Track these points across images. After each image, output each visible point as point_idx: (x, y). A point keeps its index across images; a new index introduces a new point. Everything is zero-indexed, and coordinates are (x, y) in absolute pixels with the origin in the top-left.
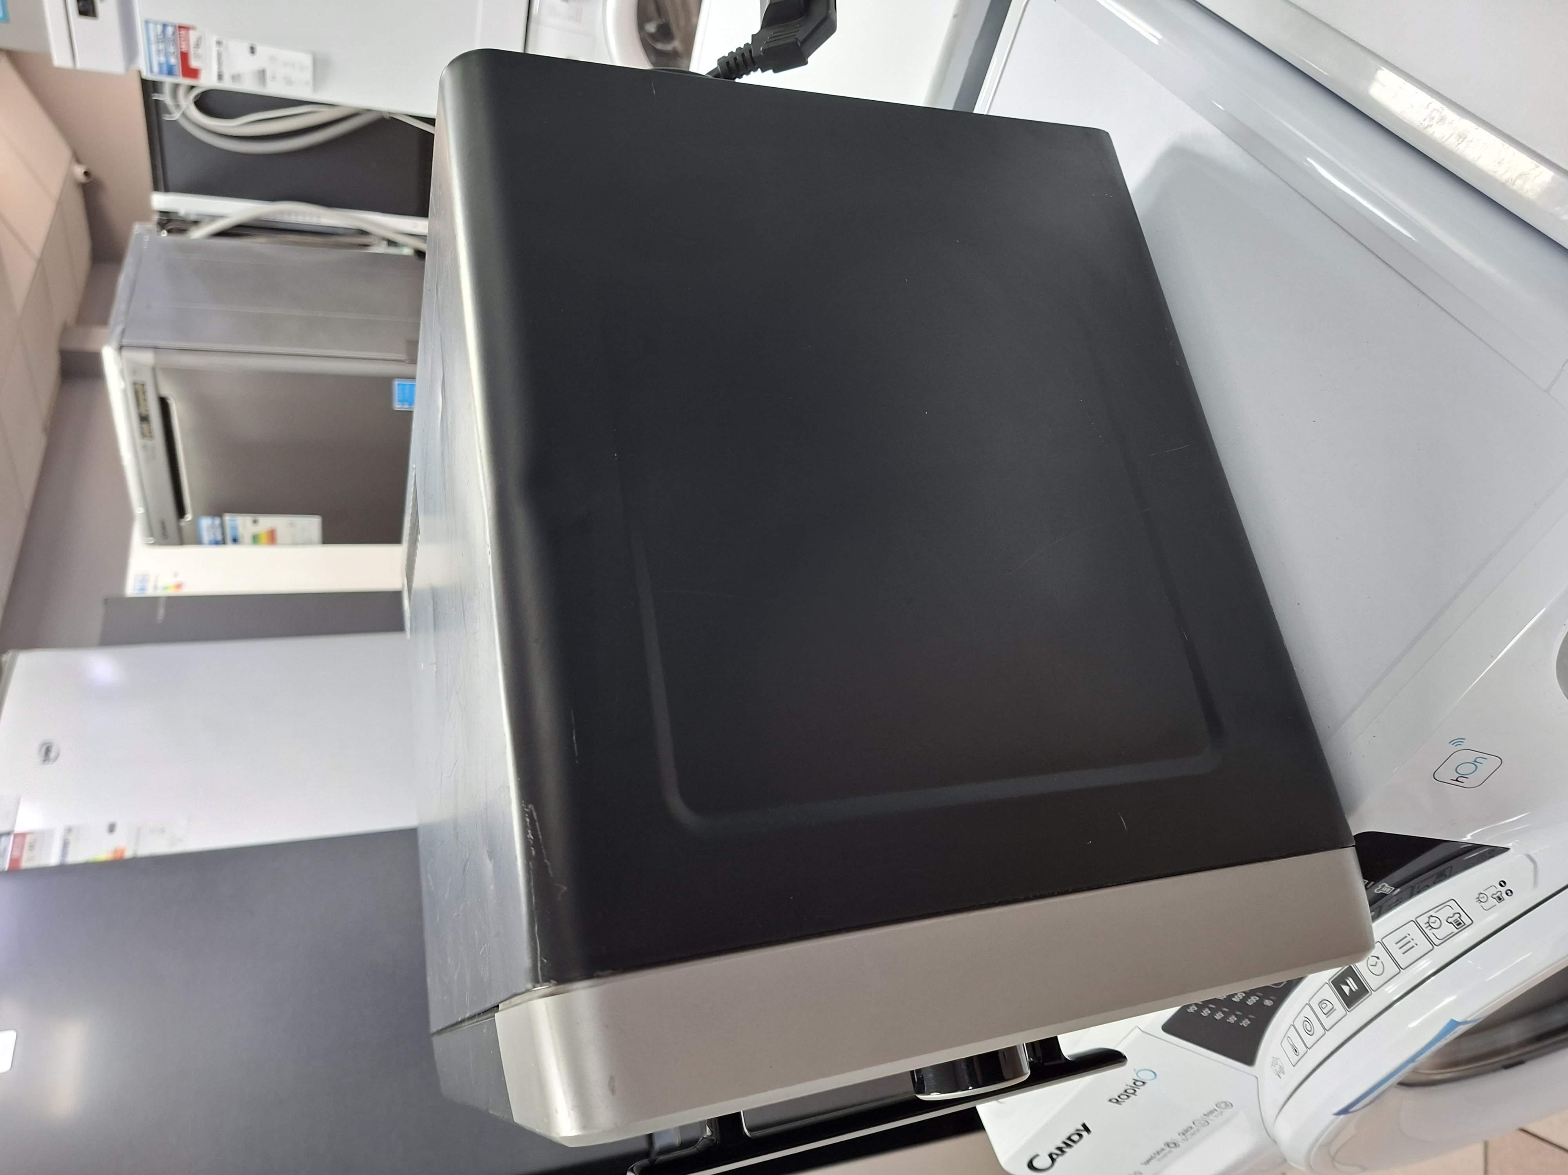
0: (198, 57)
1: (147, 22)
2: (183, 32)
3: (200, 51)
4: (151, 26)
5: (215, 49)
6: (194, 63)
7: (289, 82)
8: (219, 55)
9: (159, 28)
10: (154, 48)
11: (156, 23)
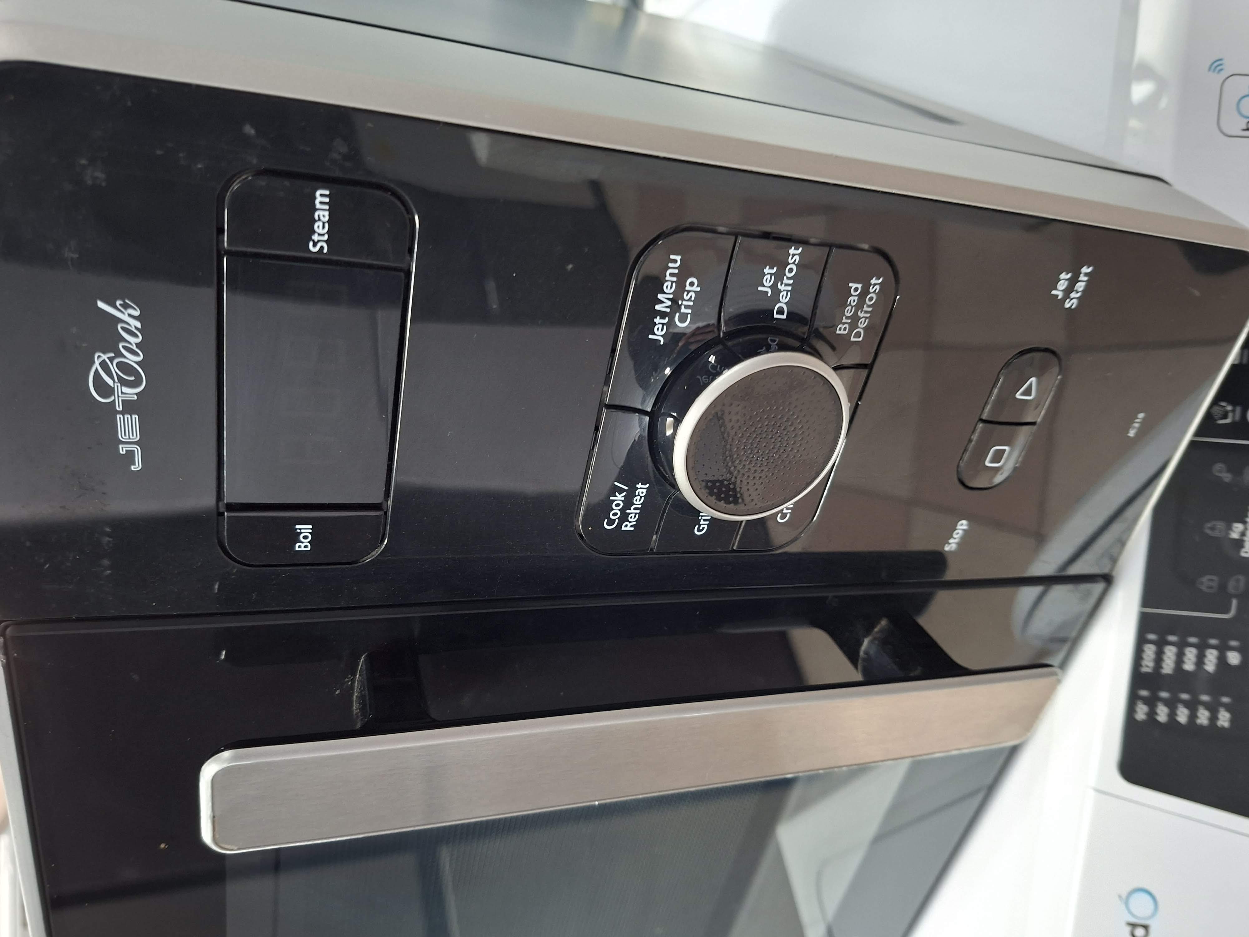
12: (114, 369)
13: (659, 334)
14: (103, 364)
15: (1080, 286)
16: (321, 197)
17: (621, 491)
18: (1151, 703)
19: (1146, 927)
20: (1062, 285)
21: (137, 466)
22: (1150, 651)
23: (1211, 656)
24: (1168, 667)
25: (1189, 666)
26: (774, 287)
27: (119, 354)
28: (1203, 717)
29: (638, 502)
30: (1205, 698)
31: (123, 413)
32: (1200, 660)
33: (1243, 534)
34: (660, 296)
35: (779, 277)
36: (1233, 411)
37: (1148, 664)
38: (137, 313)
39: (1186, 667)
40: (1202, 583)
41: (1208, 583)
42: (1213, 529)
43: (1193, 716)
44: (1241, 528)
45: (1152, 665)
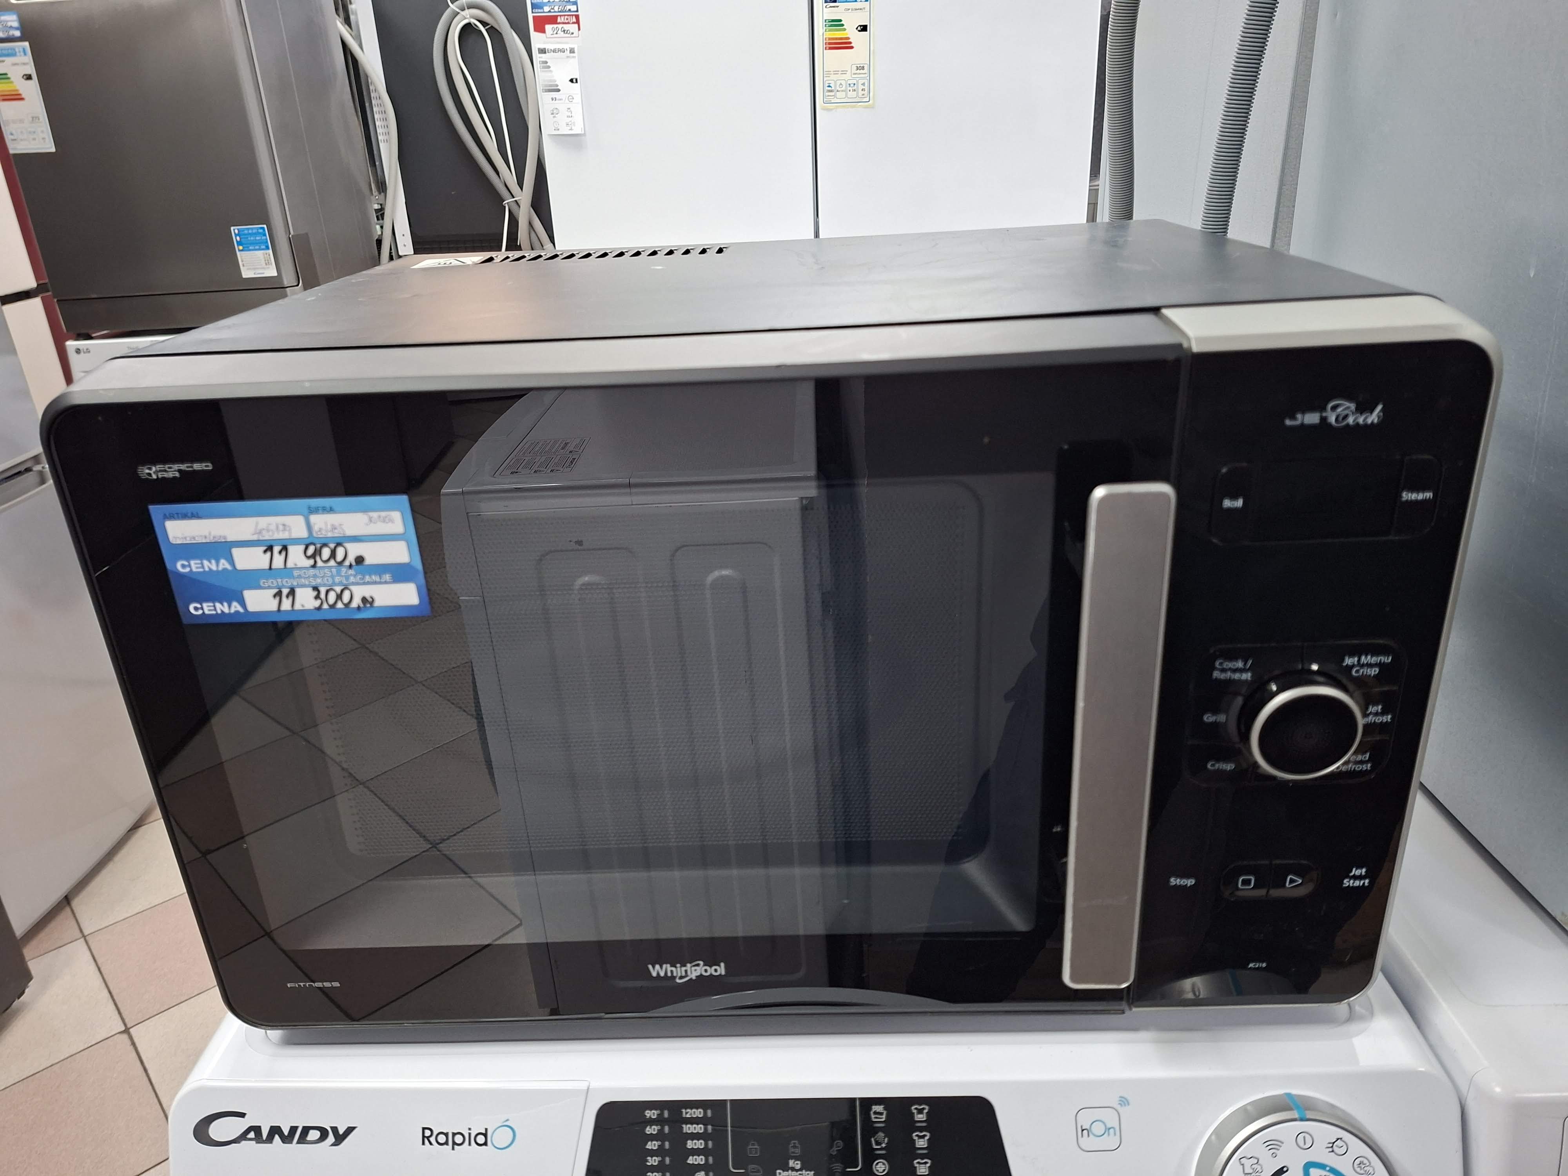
0: (556, 32)
2: (574, 20)
3: (561, 34)
5: (567, 47)
6: (549, 28)
7: (554, 112)
8: (563, 51)
13: (1348, 661)
14: (1348, 407)
16: (1427, 495)
18: (659, 1121)
19: (485, 1144)
21: (1289, 423)
22: (698, 1113)
23: (700, 1160)
24: (688, 1128)
25: (690, 1144)
27: (1354, 414)
30: (667, 1160)
31: (1321, 416)
32: (696, 1152)
33: (793, 1169)
35: (1377, 714)
36: (882, 1149)
37: (689, 1113)
38: (1375, 421)
39: (689, 1142)
40: (753, 1145)
41: (754, 1149)
42: (795, 1147)
43: (653, 1153)
44: (798, 1167)
45: (688, 1116)
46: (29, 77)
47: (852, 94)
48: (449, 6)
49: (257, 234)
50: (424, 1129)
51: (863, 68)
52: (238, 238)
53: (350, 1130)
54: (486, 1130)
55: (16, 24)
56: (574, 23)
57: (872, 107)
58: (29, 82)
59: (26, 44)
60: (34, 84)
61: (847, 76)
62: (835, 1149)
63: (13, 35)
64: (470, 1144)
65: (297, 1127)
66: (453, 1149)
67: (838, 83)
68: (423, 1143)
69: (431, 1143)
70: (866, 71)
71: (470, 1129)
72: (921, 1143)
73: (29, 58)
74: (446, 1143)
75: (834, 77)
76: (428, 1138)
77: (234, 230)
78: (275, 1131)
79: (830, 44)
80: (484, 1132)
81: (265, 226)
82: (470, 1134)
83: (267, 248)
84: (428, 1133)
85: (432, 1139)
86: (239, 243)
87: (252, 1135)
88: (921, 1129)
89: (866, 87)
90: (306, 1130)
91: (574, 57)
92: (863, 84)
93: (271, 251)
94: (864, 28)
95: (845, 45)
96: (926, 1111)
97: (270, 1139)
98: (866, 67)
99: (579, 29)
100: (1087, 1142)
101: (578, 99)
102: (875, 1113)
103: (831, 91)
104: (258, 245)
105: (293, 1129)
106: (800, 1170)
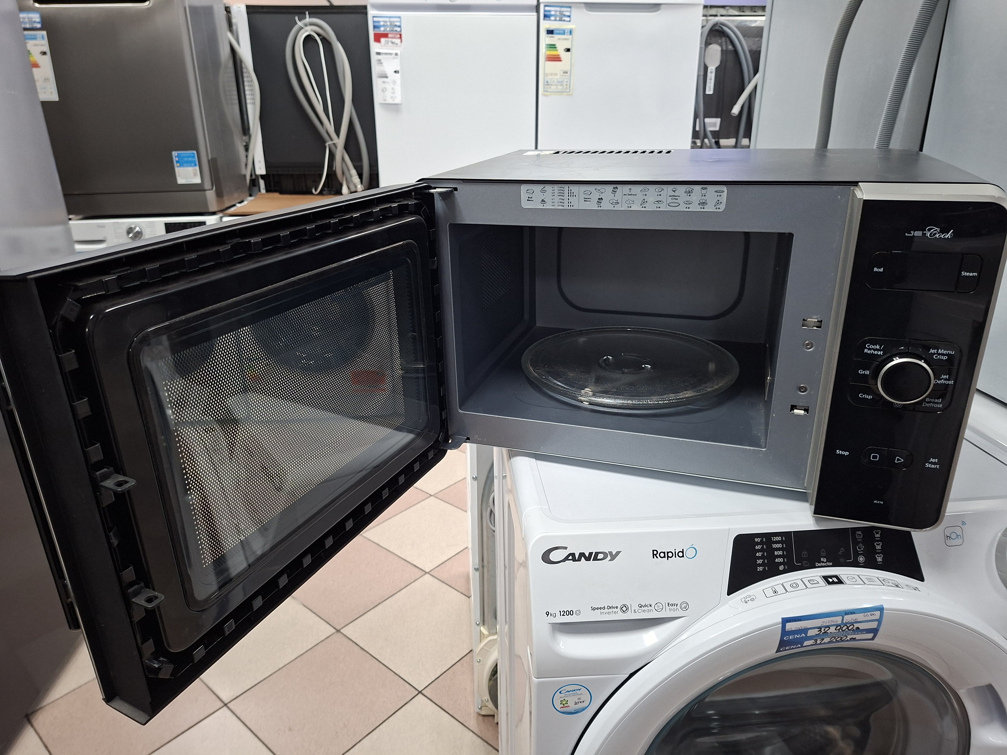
0: (387, 43)
1: (400, 17)
2: (399, 36)
3: (390, 44)
4: (398, 20)
5: (394, 52)
6: (383, 40)
7: (383, 91)
8: (391, 54)
9: (398, 24)
10: (387, 19)
11: (400, 22)
12: (935, 232)
13: (932, 351)
14: (937, 230)
15: (933, 466)
16: (975, 274)
17: (880, 347)
18: (761, 543)
19: (683, 556)
20: (933, 460)
21: (906, 234)
22: (779, 538)
23: (781, 560)
24: (775, 546)
25: (776, 553)
26: (943, 379)
27: (938, 233)
28: (760, 561)
29: (876, 352)
30: (766, 561)
31: (923, 233)
32: (779, 556)
33: (823, 562)
34: (943, 350)
35: (946, 379)
36: (862, 551)
37: (775, 538)
38: (949, 237)
39: (776, 552)
40: (805, 552)
41: (805, 554)
42: (823, 552)
43: (759, 558)
44: (825, 561)
45: (774, 540)
46: (44, 53)
47: (560, 87)
48: (297, 23)
49: (189, 157)
50: (653, 551)
51: (567, 73)
52: (177, 159)
53: (618, 553)
54: (683, 550)
55: (38, 20)
56: (398, 38)
57: (571, 95)
58: (45, 57)
59: (44, 33)
60: (48, 58)
61: (558, 77)
62: (841, 552)
63: (36, 27)
64: (675, 557)
65: (592, 553)
66: (668, 559)
67: (552, 81)
68: (653, 557)
69: (657, 557)
70: (568, 74)
71: (675, 550)
72: (878, 547)
73: (45, 42)
74: (664, 557)
75: (550, 77)
76: (656, 555)
77: (175, 153)
78: (582, 555)
79: (549, 58)
80: (682, 551)
81: (195, 152)
82: (675, 552)
83: (195, 165)
84: (655, 552)
85: (658, 555)
86: (177, 162)
87: (571, 558)
88: (878, 541)
89: (568, 84)
90: (597, 554)
91: (397, 58)
92: (567, 82)
93: (197, 168)
94: (568, 50)
95: (557, 59)
96: (879, 533)
97: (579, 560)
98: (569, 72)
99: (401, 41)
100: (949, 542)
101: (398, 82)
102: (858, 535)
103: (548, 85)
104: (190, 163)
105: (591, 554)
106: (826, 562)
